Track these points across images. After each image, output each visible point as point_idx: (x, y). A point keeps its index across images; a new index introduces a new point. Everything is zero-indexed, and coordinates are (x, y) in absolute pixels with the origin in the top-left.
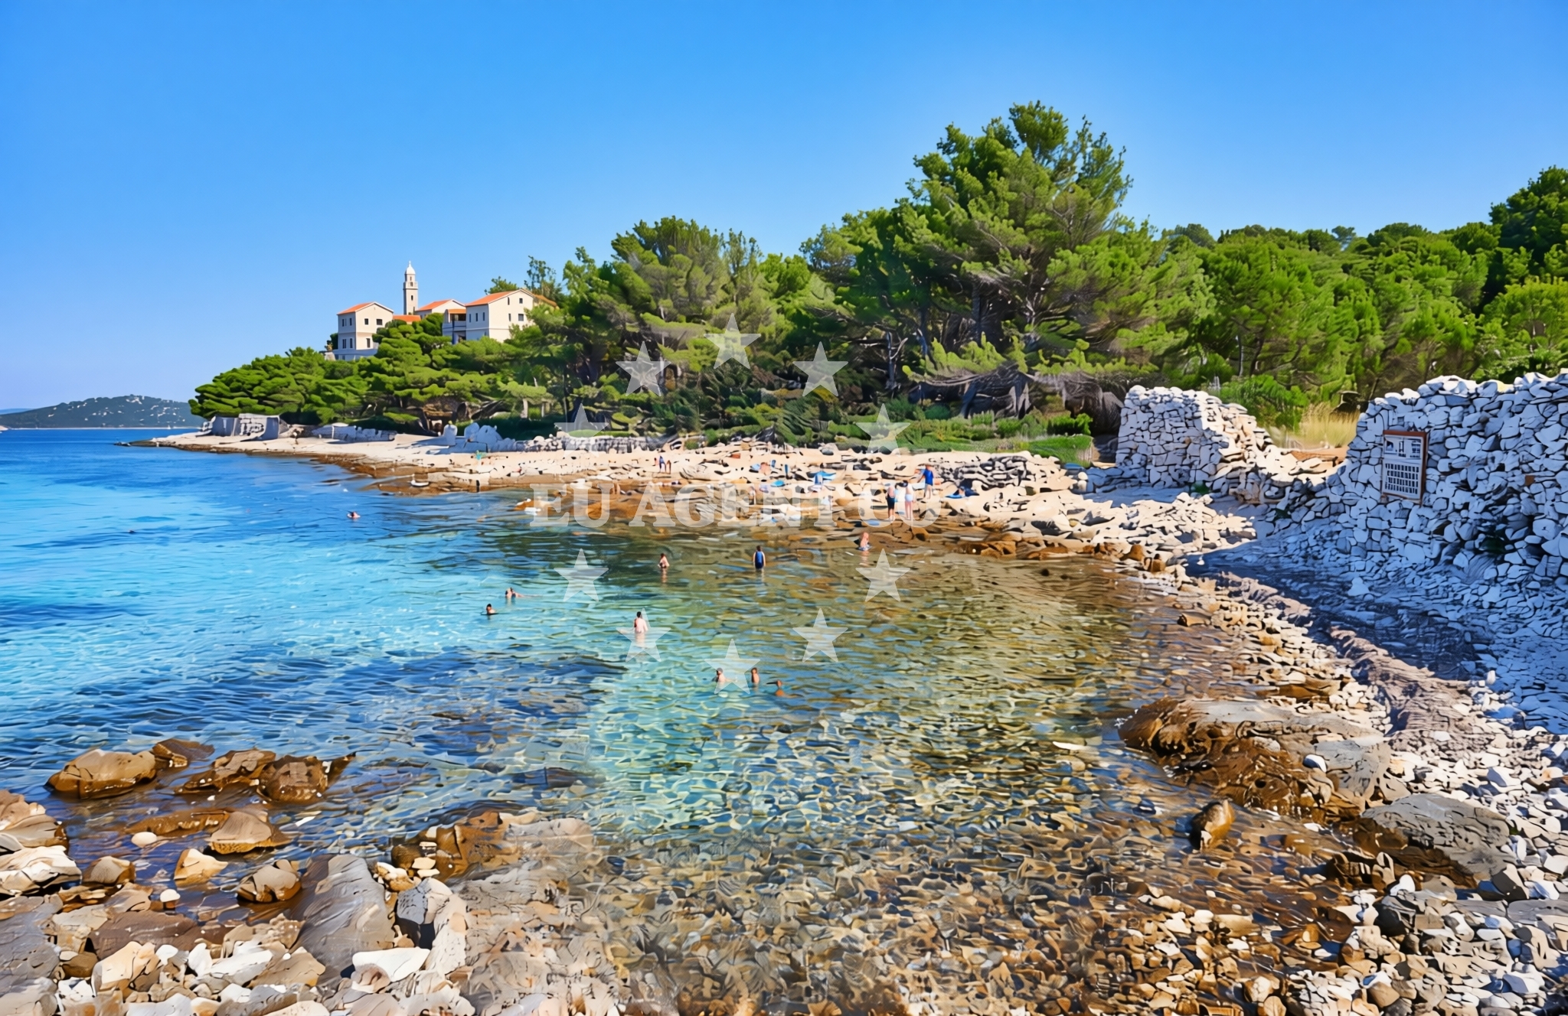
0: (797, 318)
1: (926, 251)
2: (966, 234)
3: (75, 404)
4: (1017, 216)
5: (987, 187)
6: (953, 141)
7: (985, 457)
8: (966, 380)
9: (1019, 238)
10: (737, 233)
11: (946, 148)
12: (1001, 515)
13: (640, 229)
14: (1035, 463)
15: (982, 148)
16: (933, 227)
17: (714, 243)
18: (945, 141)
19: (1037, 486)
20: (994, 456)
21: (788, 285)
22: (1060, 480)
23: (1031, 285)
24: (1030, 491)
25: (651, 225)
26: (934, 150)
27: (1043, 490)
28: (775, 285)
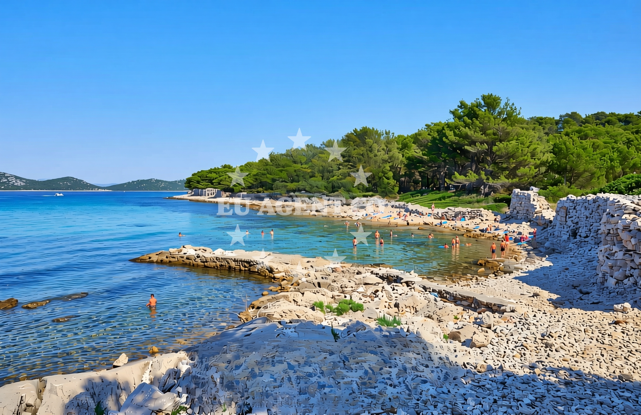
0: (408, 159)
1: (452, 143)
2: (466, 137)
3: (133, 182)
4: (484, 131)
5: (473, 123)
6: (462, 105)
7: (469, 210)
8: (467, 183)
9: (484, 137)
10: (388, 131)
11: (460, 107)
12: (471, 227)
13: (355, 131)
14: (484, 212)
15: (471, 108)
16: (455, 135)
17: (380, 135)
18: (460, 105)
19: (484, 219)
20: (472, 209)
21: (404, 146)
22: (491, 216)
23: (489, 152)
24: (482, 220)
25: (359, 130)
26: (456, 108)
27: (486, 220)
28: (400, 146)
